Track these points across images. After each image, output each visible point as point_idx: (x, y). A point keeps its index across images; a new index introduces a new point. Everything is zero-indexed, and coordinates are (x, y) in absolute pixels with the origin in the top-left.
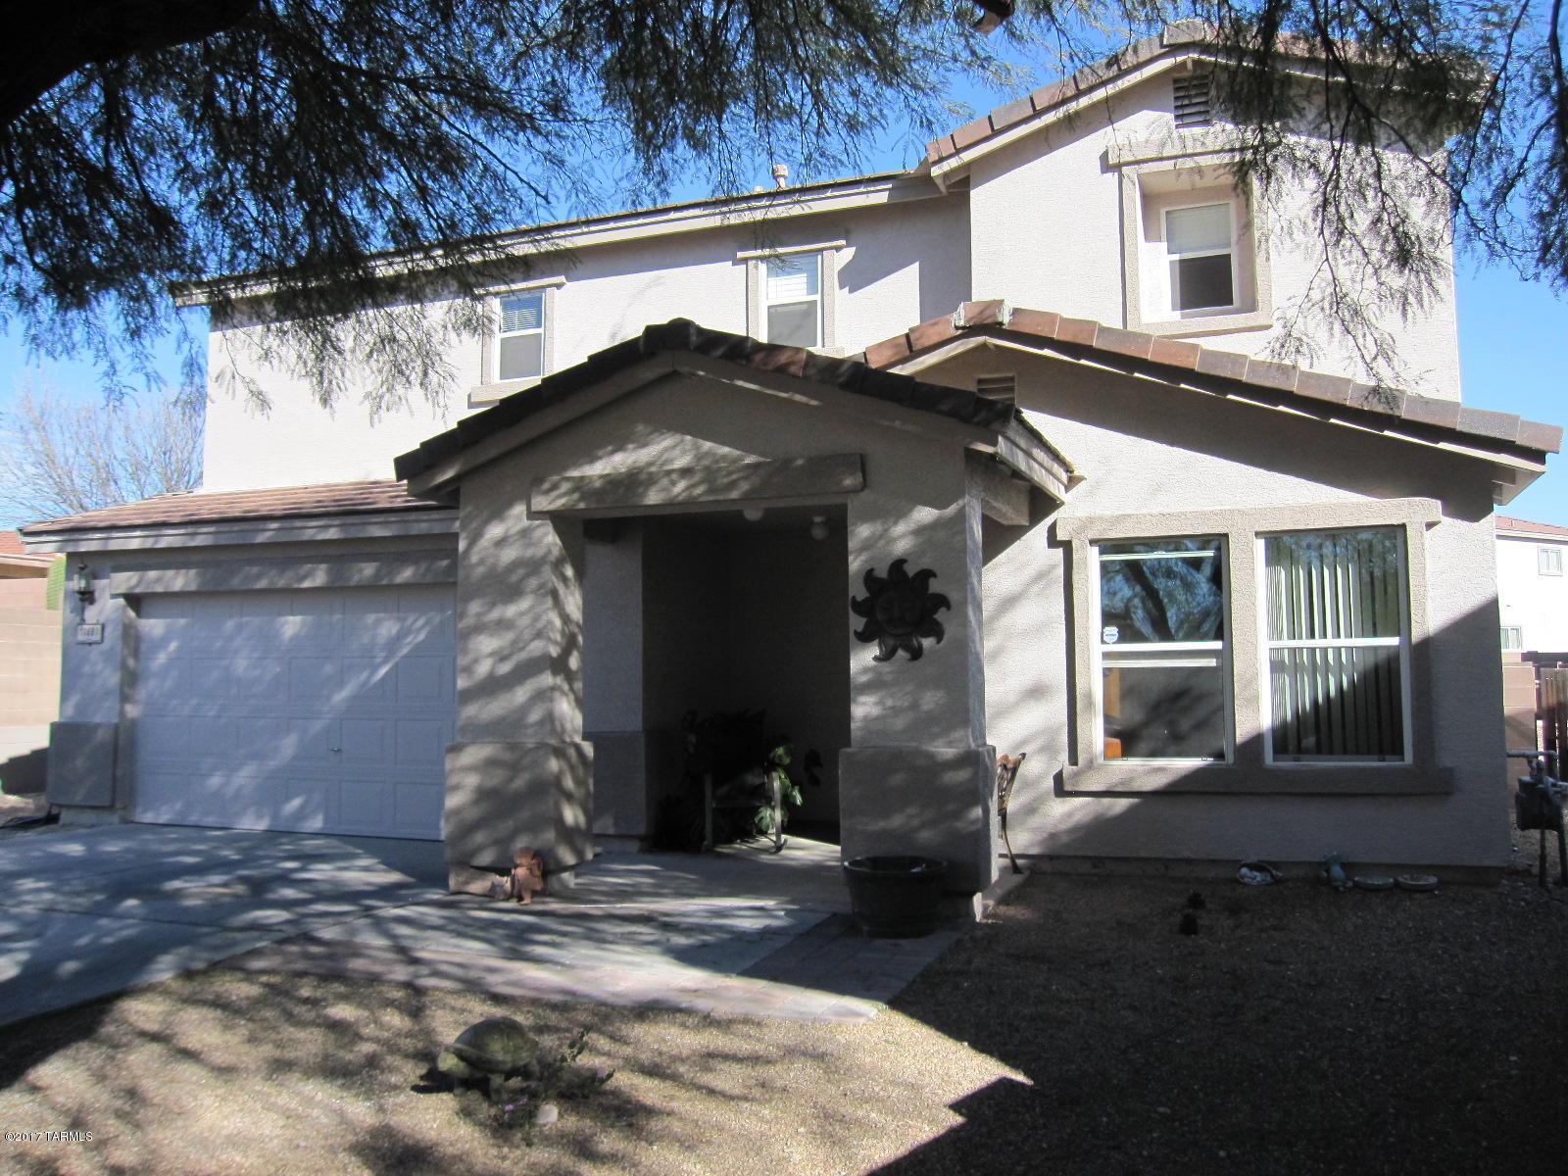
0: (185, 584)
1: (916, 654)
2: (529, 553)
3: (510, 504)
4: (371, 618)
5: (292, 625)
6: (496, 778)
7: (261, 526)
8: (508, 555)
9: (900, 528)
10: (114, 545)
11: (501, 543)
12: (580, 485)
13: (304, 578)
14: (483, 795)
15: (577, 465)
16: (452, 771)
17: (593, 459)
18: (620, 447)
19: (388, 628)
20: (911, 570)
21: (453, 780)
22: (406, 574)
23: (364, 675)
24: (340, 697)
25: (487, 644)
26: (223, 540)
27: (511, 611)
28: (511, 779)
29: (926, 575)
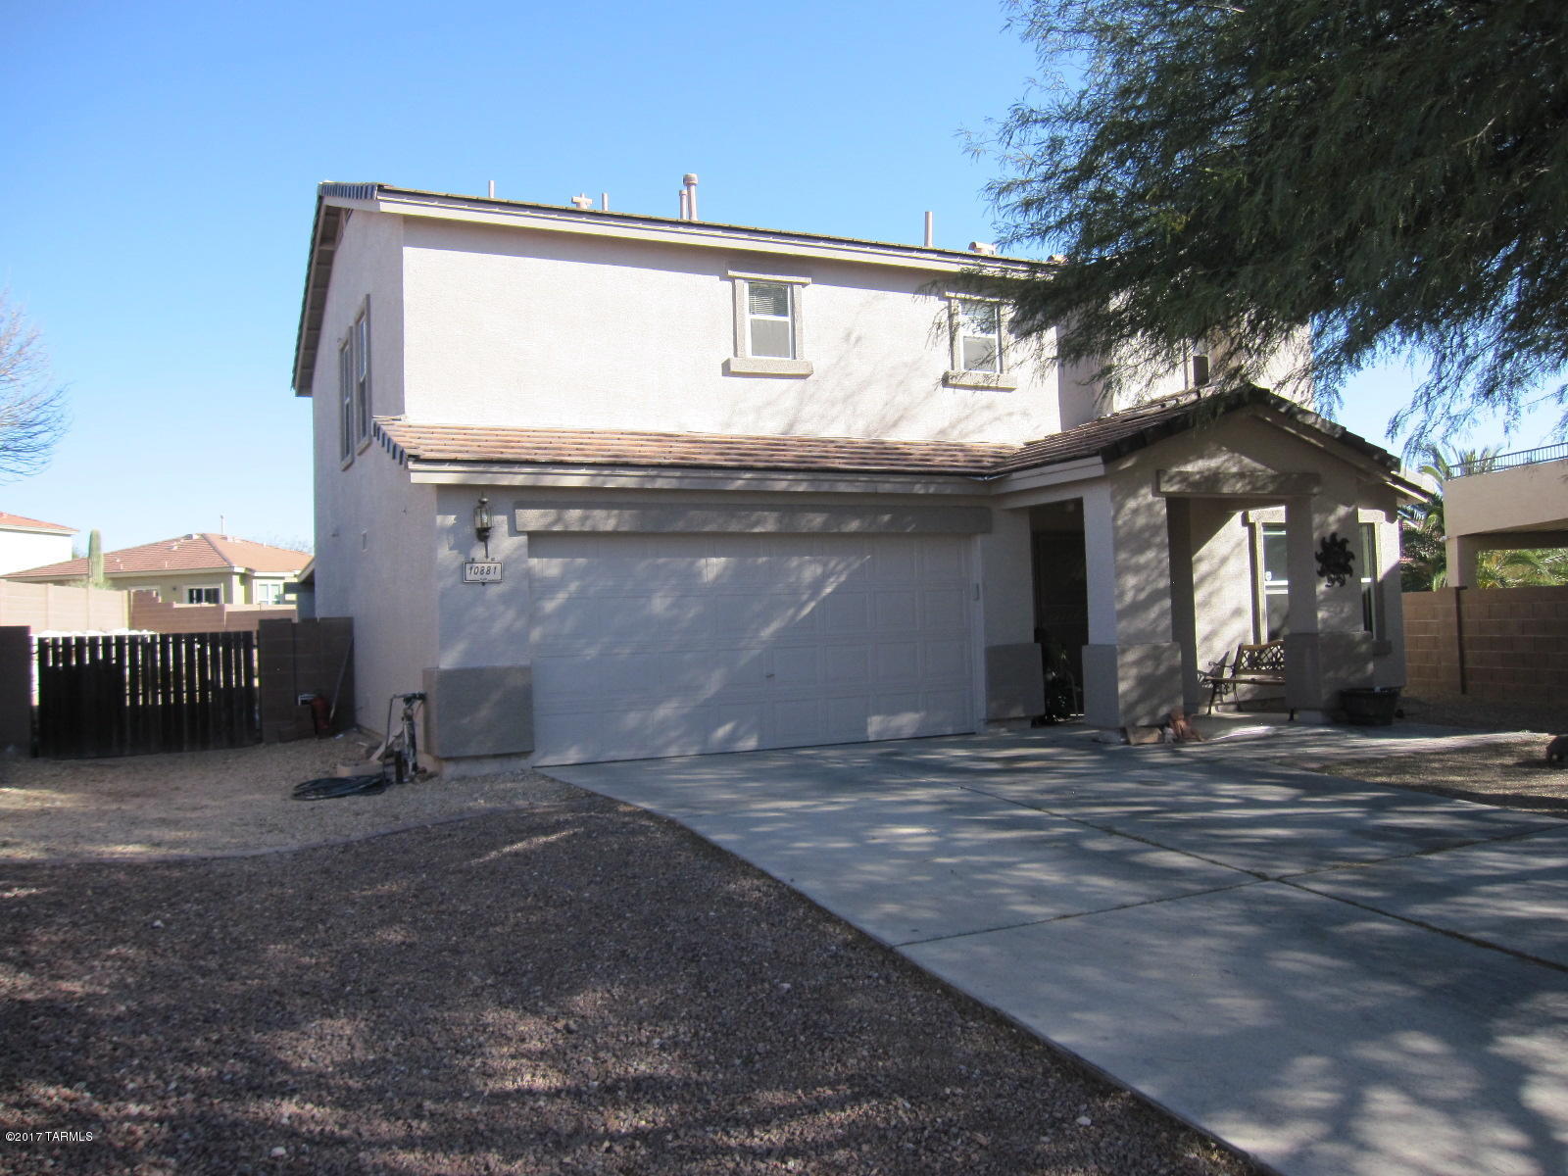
0: (618, 525)
1: (1343, 583)
2: (1153, 521)
3: (1141, 485)
4: (794, 562)
5: (713, 566)
6: (1148, 668)
7: (735, 475)
8: (1141, 521)
9: (1332, 519)
10: (548, 481)
11: (1136, 512)
12: (1185, 477)
13: (757, 523)
14: (1141, 681)
15: (1178, 464)
16: (1122, 666)
17: (1187, 462)
18: (1201, 457)
19: (811, 571)
20: (1339, 538)
21: (1120, 673)
22: (854, 525)
23: (791, 612)
24: (767, 632)
25: (1131, 581)
26: (686, 484)
27: (1142, 559)
28: (1157, 666)
29: (1345, 541)
